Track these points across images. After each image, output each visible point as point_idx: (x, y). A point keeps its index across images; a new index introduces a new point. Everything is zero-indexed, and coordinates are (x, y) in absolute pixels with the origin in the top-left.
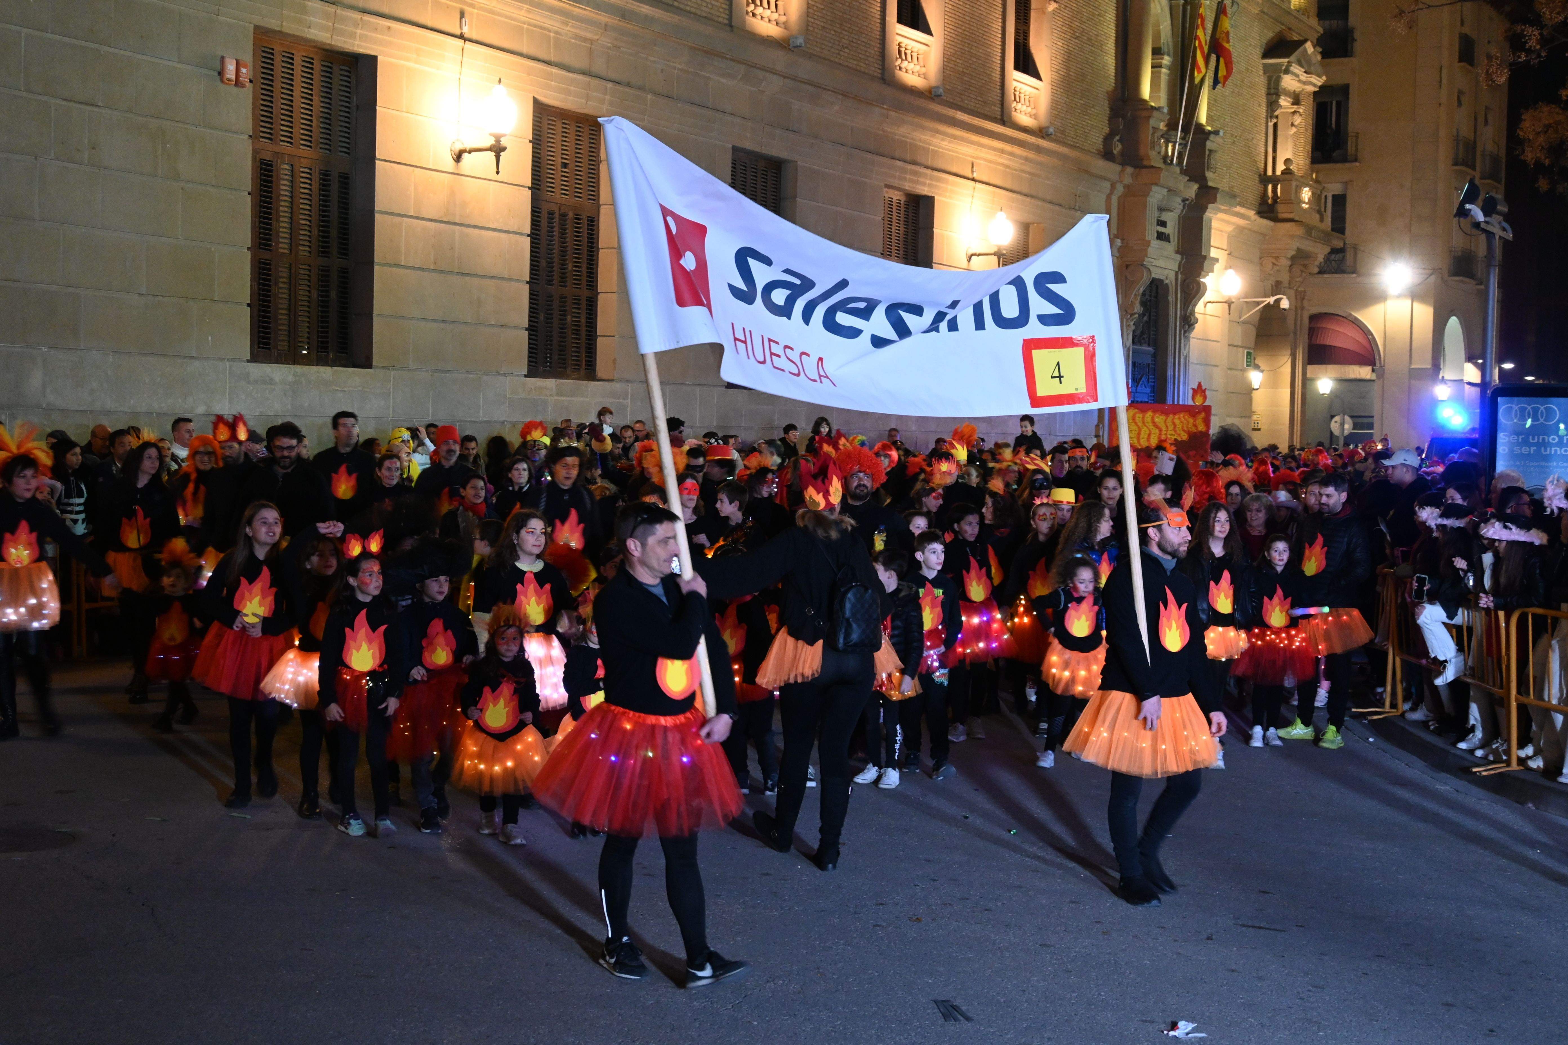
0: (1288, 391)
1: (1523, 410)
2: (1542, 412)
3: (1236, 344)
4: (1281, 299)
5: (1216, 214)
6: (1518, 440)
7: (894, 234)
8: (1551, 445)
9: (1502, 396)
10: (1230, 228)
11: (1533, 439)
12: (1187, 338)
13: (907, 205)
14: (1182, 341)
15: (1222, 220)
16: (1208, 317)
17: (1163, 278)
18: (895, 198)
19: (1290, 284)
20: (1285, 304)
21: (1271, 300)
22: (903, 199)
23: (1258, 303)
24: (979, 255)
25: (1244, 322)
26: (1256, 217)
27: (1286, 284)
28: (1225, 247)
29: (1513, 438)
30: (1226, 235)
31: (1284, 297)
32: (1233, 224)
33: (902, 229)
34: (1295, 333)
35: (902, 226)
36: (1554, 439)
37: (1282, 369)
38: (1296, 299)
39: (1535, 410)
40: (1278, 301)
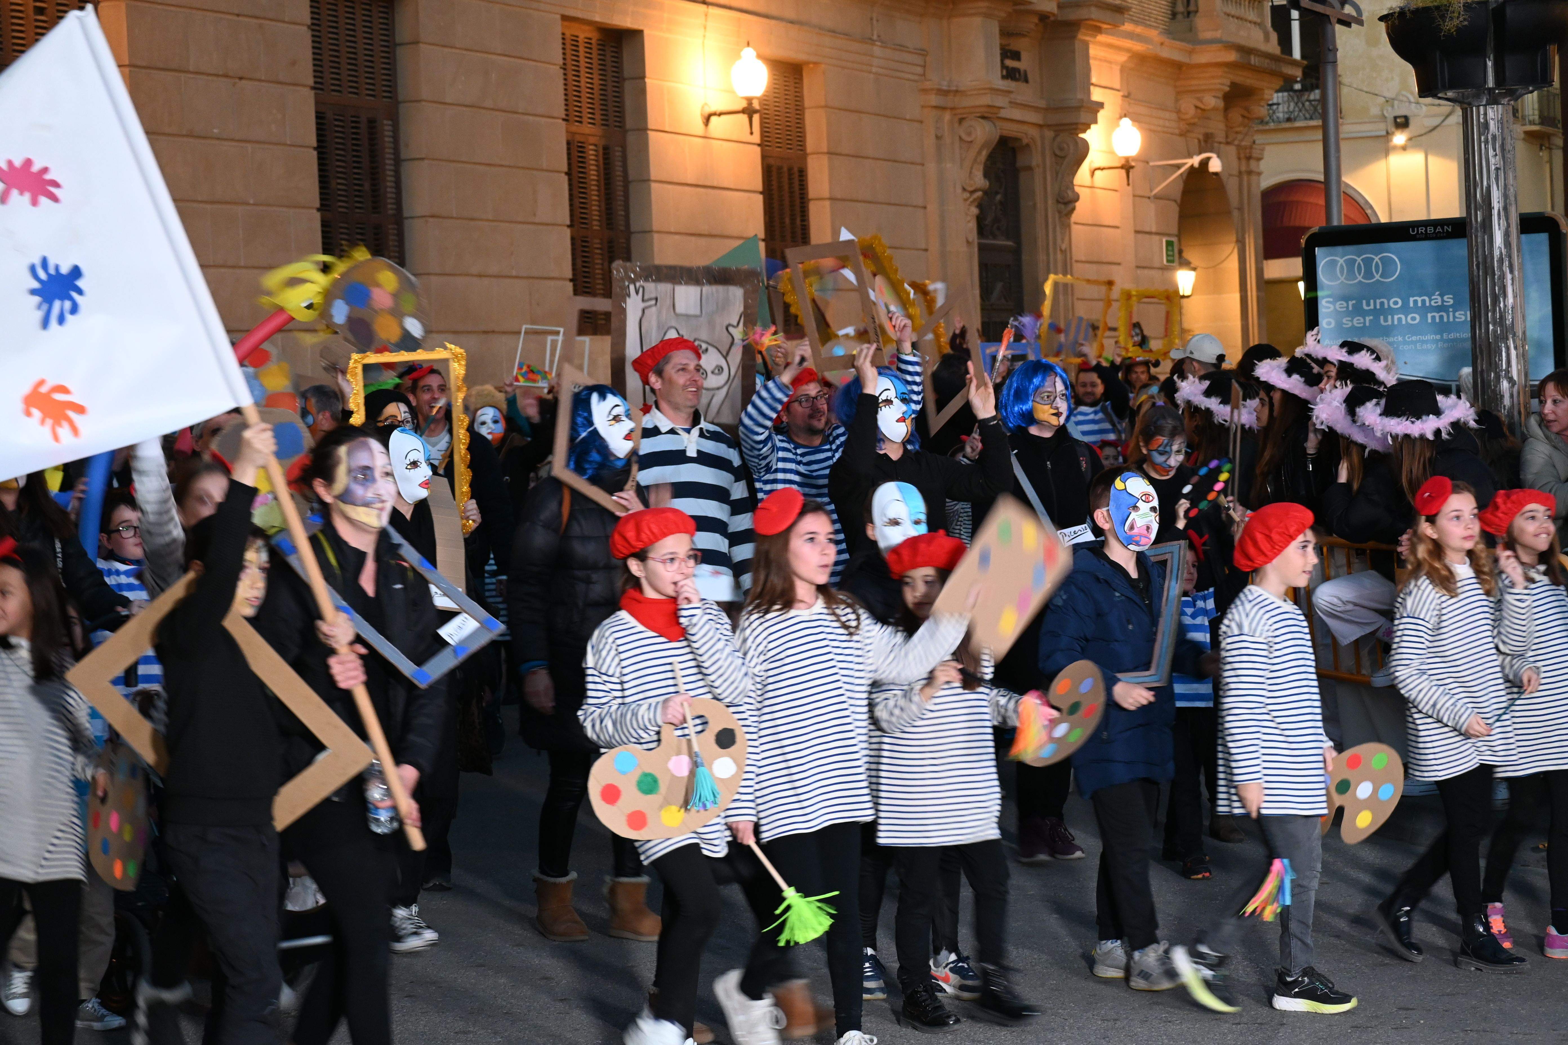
0: (1237, 296)
1: (1351, 263)
2: (1377, 265)
3: (1147, 229)
4: (1209, 159)
5: (1095, 36)
6: (1347, 307)
7: (584, 90)
8: (1392, 312)
9: (1320, 245)
10: (1122, 58)
11: (1368, 304)
12: (1067, 226)
13: (602, 45)
14: (1058, 228)
15: (1110, 46)
16: (1098, 191)
17: (1019, 135)
18: (582, 37)
19: (1227, 137)
20: (1215, 165)
21: (1196, 161)
22: (595, 36)
23: (1178, 167)
24: (720, 114)
25: (1157, 197)
26: (1163, 38)
27: (1220, 136)
28: (1118, 86)
29: (1340, 305)
30: (1117, 69)
31: (1214, 155)
32: (1128, 50)
33: (596, 81)
34: (1240, 209)
35: (596, 77)
36: (1396, 303)
37: (1226, 265)
38: (1239, 159)
39: (1368, 262)
40: (1205, 163)
